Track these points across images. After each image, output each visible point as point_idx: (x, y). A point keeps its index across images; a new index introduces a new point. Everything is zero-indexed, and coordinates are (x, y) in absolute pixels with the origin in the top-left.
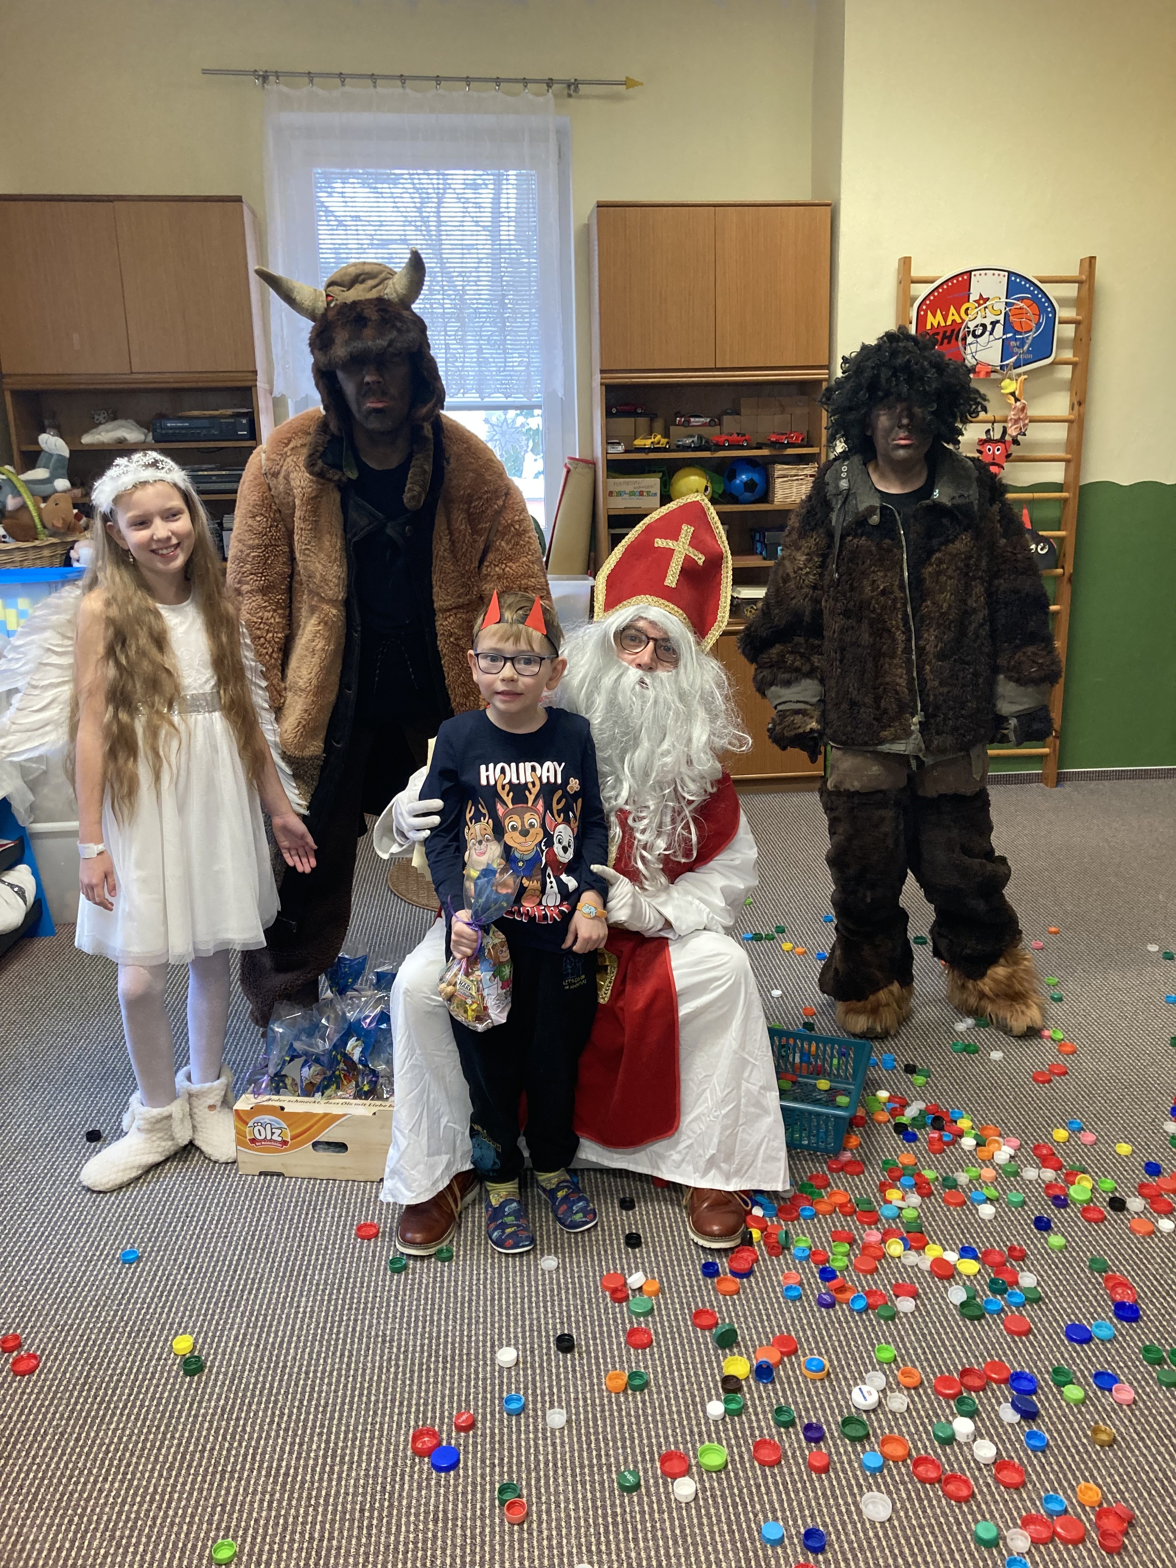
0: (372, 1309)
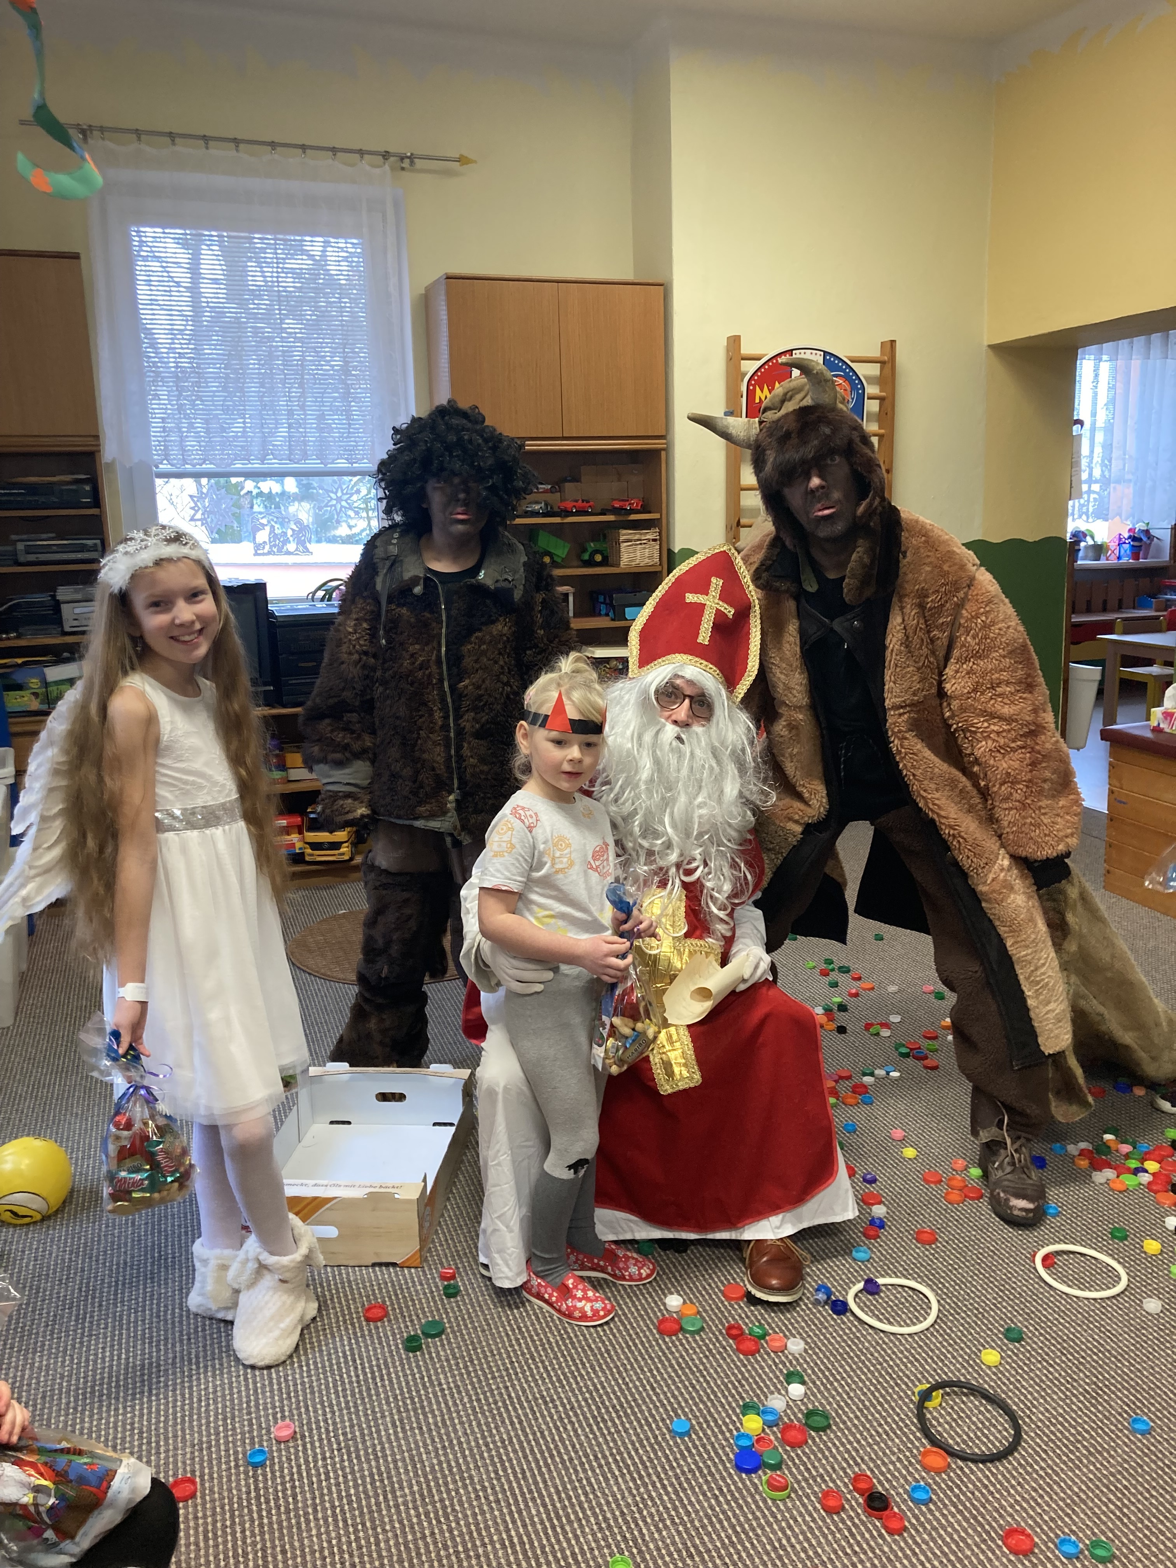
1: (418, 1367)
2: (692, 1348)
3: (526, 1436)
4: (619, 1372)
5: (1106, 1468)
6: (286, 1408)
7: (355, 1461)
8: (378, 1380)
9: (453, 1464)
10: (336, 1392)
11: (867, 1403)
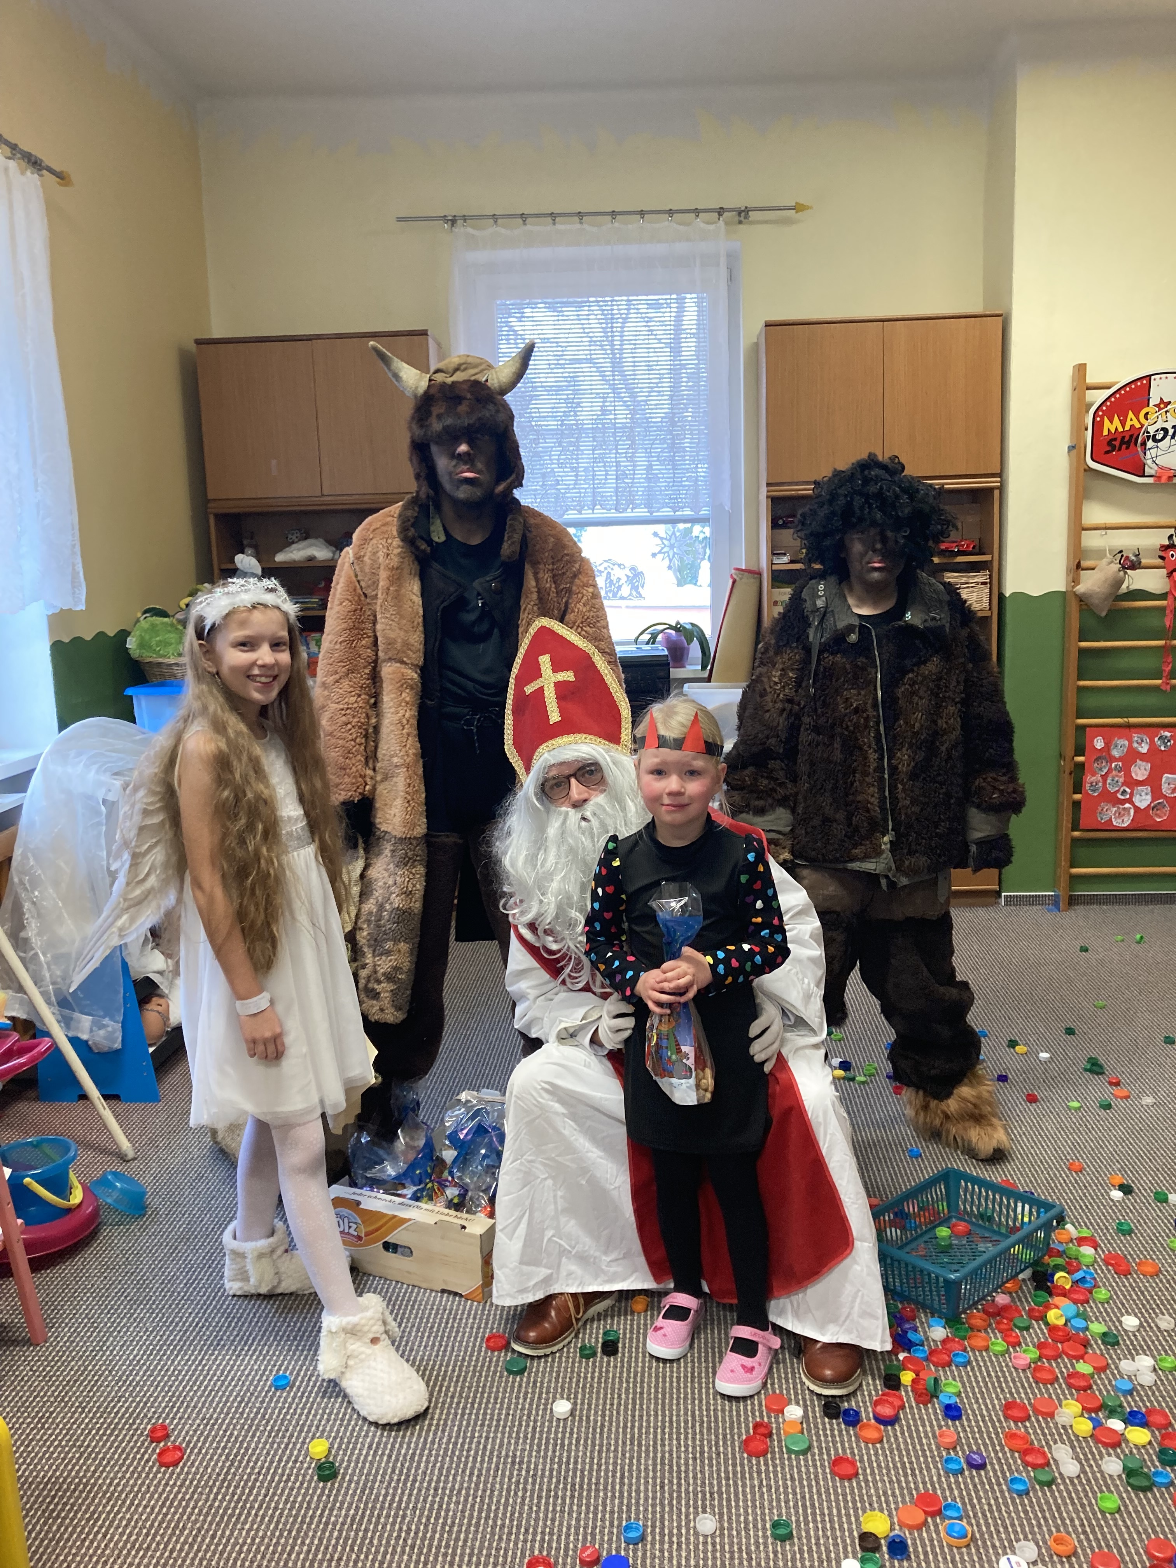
0: (504, 1427)
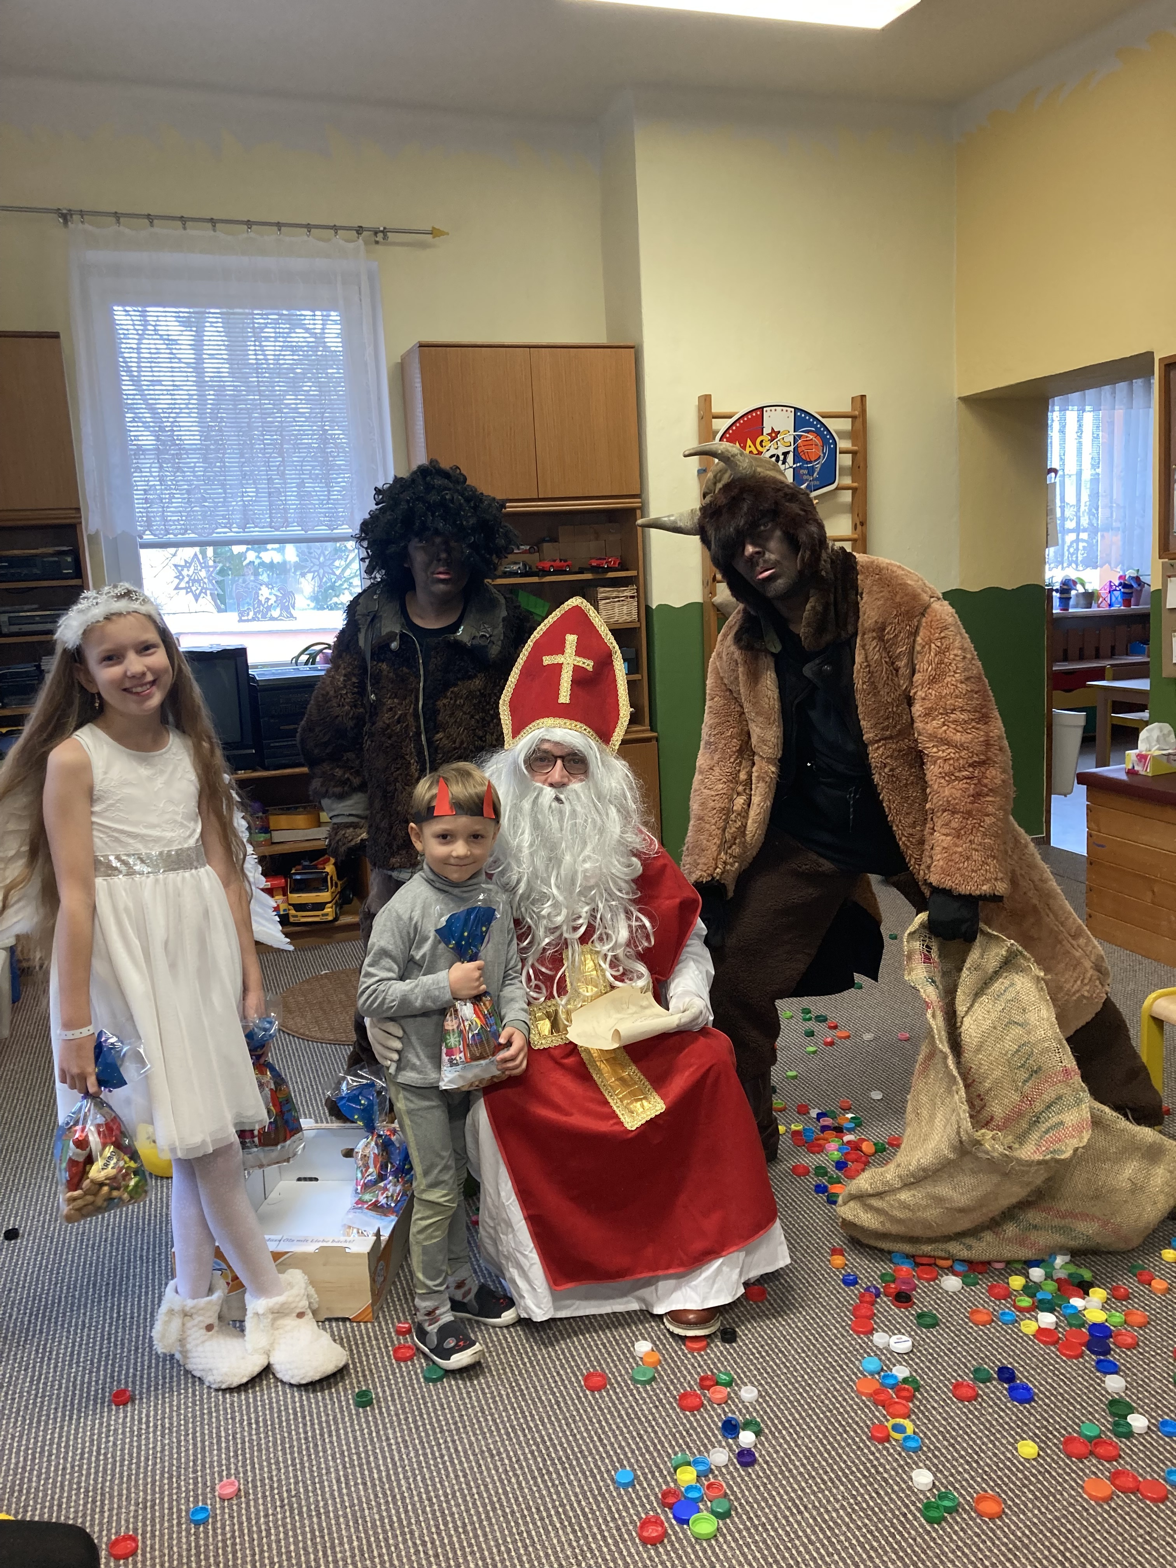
1: (368, 1422)
2: (643, 1399)
3: (470, 1488)
4: (568, 1424)
5: (1051, 1512)
6: (232, 1466)
7: (297, 1518)
8: (326, 1436)
9: (395, 1519)
10: (284, 1449)
11: (814, 1451)
